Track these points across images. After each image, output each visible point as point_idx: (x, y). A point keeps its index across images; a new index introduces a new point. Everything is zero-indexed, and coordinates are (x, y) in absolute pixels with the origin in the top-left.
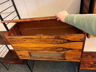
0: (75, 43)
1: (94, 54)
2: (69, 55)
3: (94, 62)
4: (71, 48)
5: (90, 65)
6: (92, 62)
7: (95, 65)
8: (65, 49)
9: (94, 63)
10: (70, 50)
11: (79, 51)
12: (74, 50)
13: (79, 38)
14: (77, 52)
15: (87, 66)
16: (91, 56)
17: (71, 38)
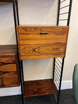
0: (9, 65)
1: (39, 82)
2: (7, 80)
3: (38, 88)
4: (7, 71)
5: (33, 92)
6: (36, 89)
7: (38, 92)
8: (2, 73)
9: (37, 90)
10: (6, 74)
11: (15, 74)
12: (10, 73)
13: (11, 60)
14: (13, 75)
15: (31, 93)
16: (36, 84)
17: (5, 61)
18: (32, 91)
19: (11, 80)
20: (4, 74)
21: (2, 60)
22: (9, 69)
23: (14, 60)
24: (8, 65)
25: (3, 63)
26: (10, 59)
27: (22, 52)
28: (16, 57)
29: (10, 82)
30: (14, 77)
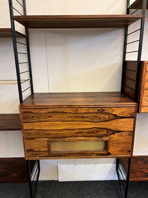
1: (146, 159)
6: (145, 170)
8: (110, 132)
10: (116, 134)
11: (129, 134)
12: (122, 133)
13: (129, 112)
14: (126, 137)
16: (143, 162)
17: (119, 112)
18: (140, 172)
19: (121, 145)
20: (114, 133)
21: (115, 111)
22: (122, 127)
23: (132, 112)
24: (122, 119)
25: (116, 116)
26: (126, 110)
27: (145, 100)
28: (136, 108)
29: (120, 148)
30: (126, 141)
